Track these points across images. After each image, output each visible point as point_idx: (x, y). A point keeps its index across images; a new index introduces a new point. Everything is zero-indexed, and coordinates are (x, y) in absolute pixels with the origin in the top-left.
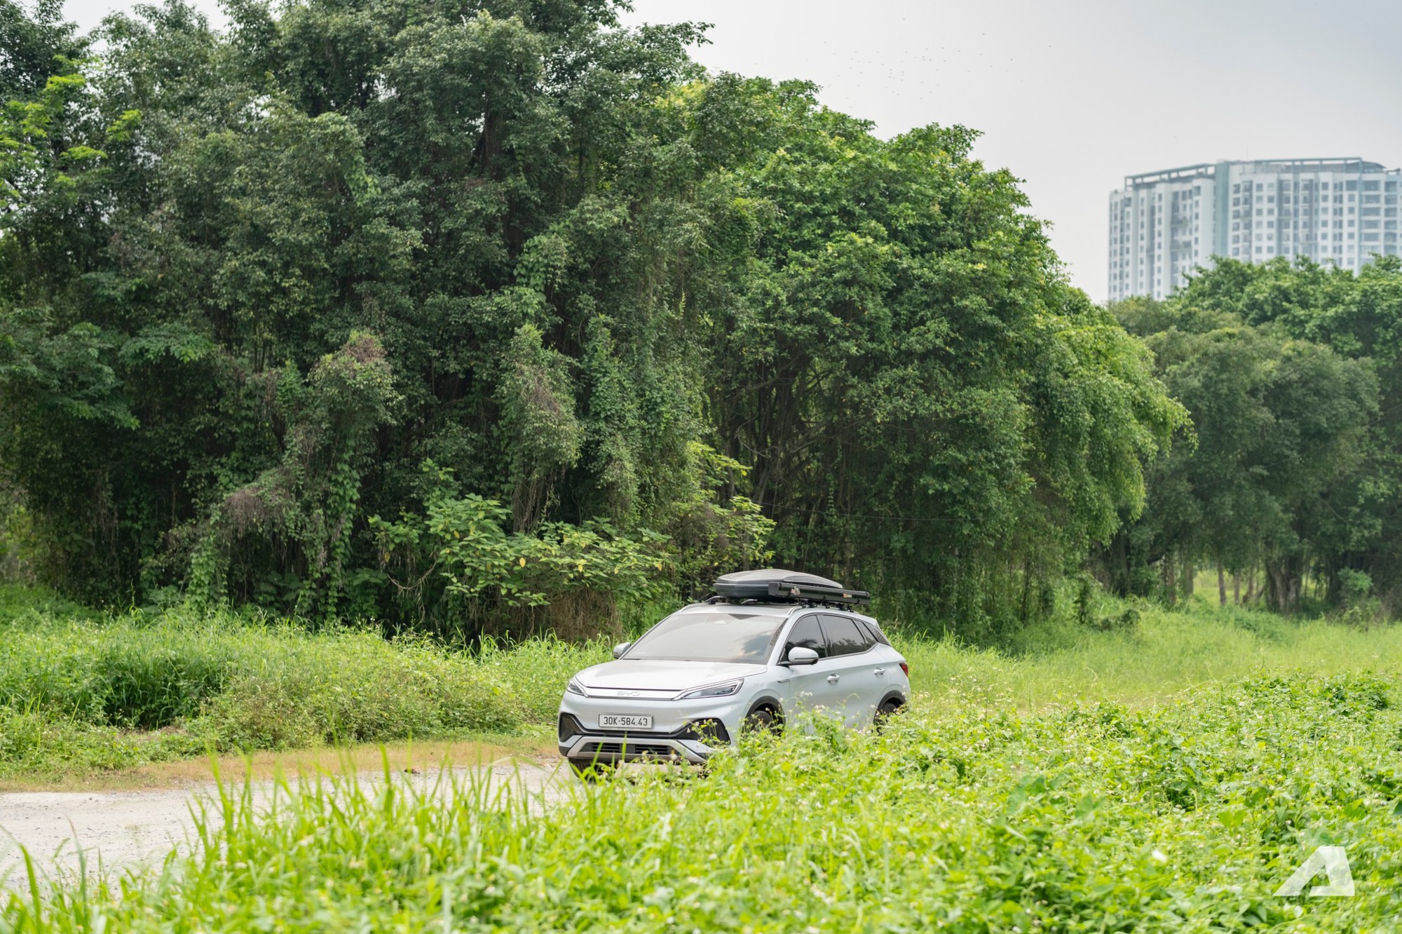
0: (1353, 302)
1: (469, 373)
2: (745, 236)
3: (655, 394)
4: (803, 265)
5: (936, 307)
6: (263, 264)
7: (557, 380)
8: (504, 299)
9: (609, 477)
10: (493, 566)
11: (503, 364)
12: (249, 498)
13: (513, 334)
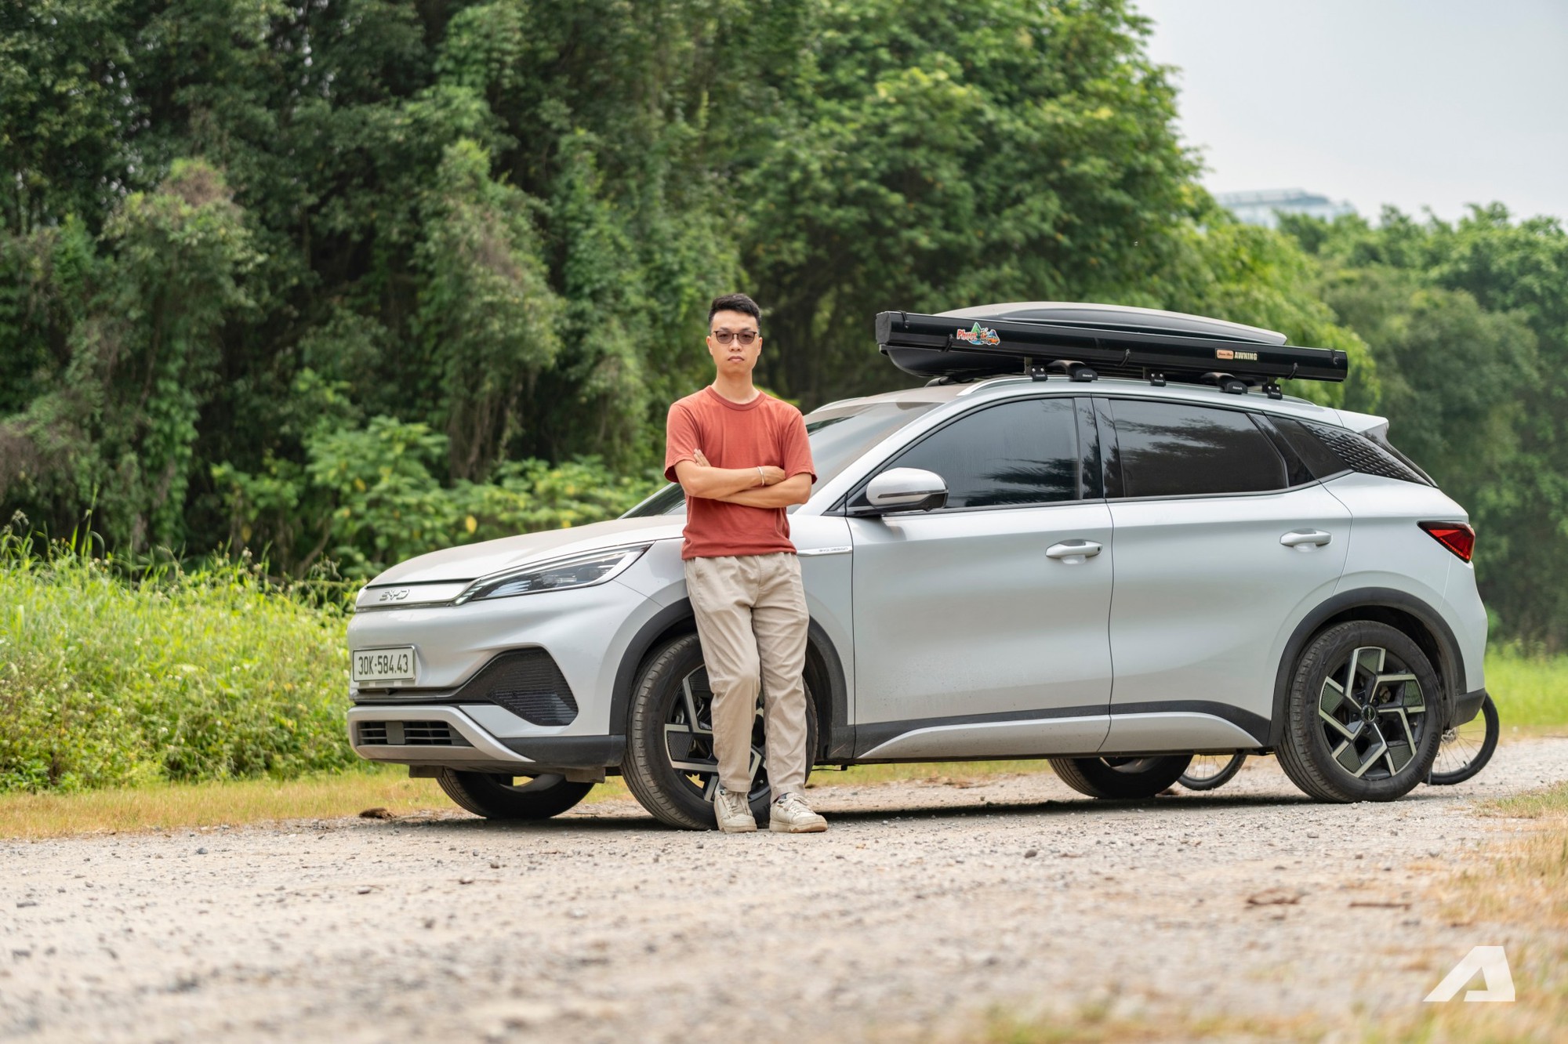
0: (1463, 258)
1: (370, 232)
2: (794, 15)
3: (670, 257)
4: (841, 120)
5: (1038, 179)
6: (22, 57)
7: (517, 230)
8: (423, 107)
9: (600, 381)
10: (423, 531)
11: (427, 207)
12: (12, 439)
13: (440, 156)
